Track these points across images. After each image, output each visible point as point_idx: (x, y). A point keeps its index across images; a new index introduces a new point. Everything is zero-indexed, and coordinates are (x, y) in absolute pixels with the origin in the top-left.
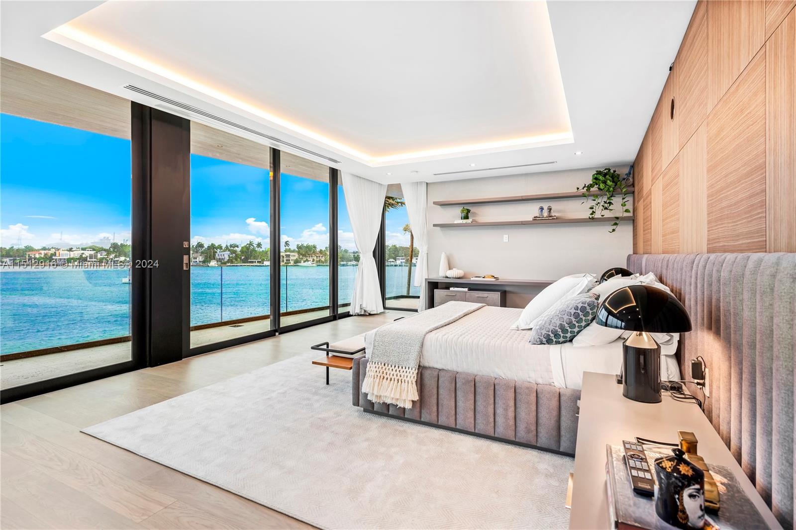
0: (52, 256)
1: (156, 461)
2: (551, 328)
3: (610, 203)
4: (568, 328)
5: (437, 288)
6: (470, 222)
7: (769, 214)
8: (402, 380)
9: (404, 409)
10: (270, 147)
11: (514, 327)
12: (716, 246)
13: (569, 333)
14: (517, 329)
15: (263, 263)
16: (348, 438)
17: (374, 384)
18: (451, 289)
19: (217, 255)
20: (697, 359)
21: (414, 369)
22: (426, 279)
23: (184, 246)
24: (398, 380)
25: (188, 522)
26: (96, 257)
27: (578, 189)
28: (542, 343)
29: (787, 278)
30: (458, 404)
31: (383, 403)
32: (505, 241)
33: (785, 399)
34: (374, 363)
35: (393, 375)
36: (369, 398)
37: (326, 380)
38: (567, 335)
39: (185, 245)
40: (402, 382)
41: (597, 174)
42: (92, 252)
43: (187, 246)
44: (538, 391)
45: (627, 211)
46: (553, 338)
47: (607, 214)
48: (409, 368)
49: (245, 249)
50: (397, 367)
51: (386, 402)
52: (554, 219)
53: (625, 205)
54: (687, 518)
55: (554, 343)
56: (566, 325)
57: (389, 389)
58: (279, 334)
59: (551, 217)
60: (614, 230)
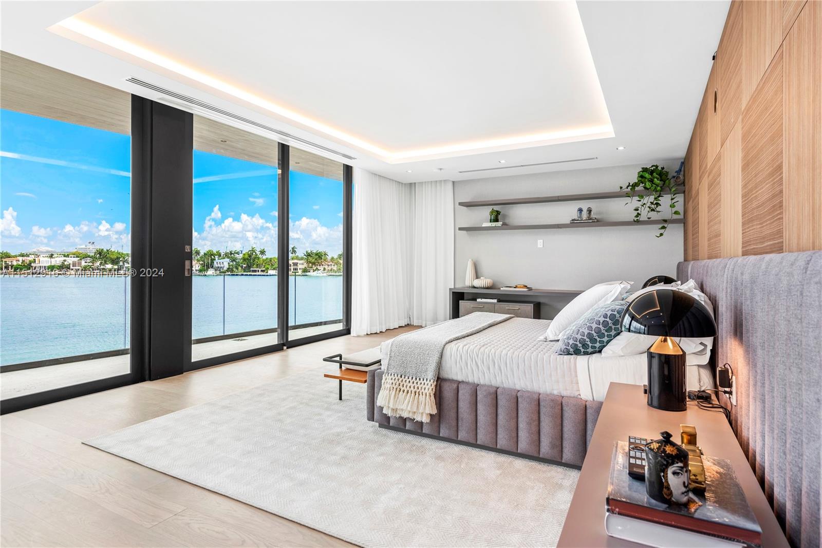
0: (31, 263)
1: (162, 472)
2: (579, 337)
3: (658, 204)
4: (597, 338)
5: (463, 299)
6: (500, 225)
7: (785, 215)
8: (419, 392)
9: (422, 423)
10: (279, 143)
11: (542, 338)
12: (748, 249)
13: (598, 343)
14: (545, 340)
15: (267, 272)
16: (362, 452)
17: (390, 397)
18: (479, 300)
19: (215, 263)
20: (724, 366)
21: (432, 381)
22: (450, 289)
23: (186, 251)
24: (415, 392)
25: (199, 528)
26: (80, 264)
27: (621, 188)
28: (569, 354)
29: (785, 276)
30: (479, 418)
31: (399, 417)
32: (539, 246)
33: (783, 394)
34: (389, 375)
35: (410, 387)
36: (384, 412)
37: (338, 396)
38: (595, 345)
39: (187, 249)
40: (419, 394)
41: (642, 172)
42: (76, 259)
43: (189, 251)
44: (563, 404)
45: (676, 213)
46: (581, 348)
47: (654, 216)
48: (427, 379)
49: (247, 256)
50: (414, 378)
51: (402, 416)
52: (595, 222)
53: (674, 206)
54: (671, 494)
55: (582, 353)
56: (595, 334)
57: (406, 402)
58: (287, 348)
59: (590, 219)
60: (661, 235)
